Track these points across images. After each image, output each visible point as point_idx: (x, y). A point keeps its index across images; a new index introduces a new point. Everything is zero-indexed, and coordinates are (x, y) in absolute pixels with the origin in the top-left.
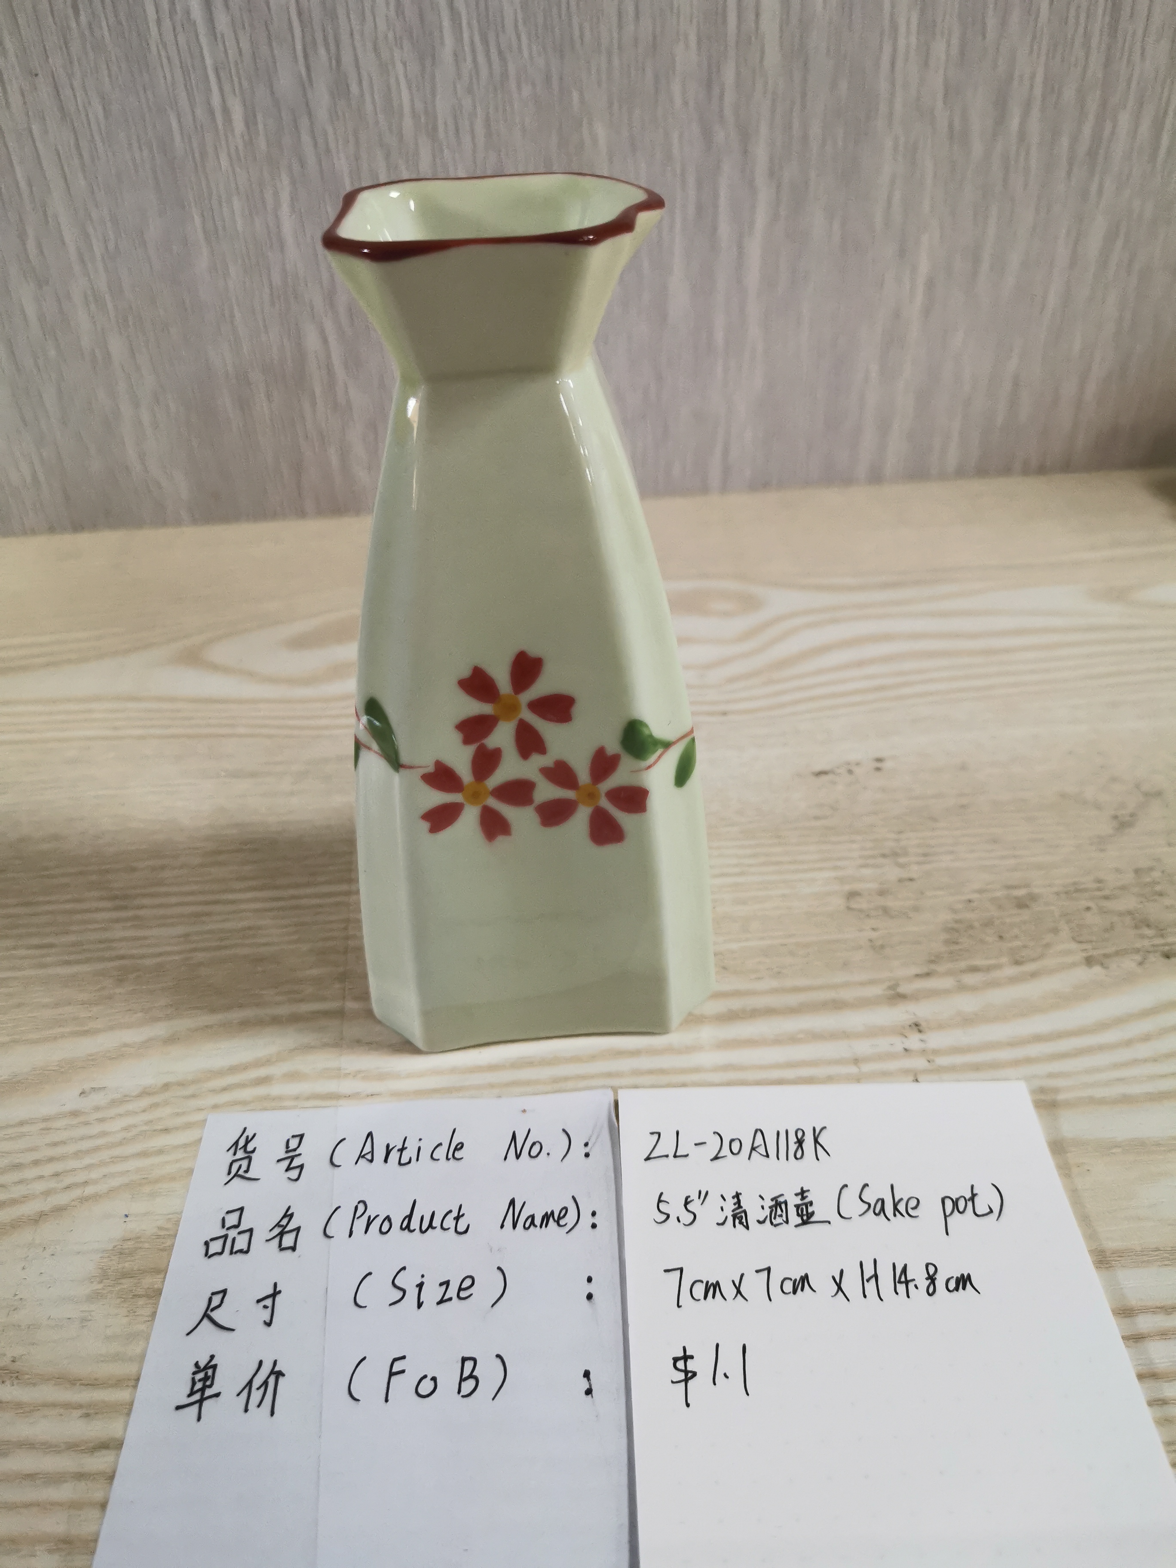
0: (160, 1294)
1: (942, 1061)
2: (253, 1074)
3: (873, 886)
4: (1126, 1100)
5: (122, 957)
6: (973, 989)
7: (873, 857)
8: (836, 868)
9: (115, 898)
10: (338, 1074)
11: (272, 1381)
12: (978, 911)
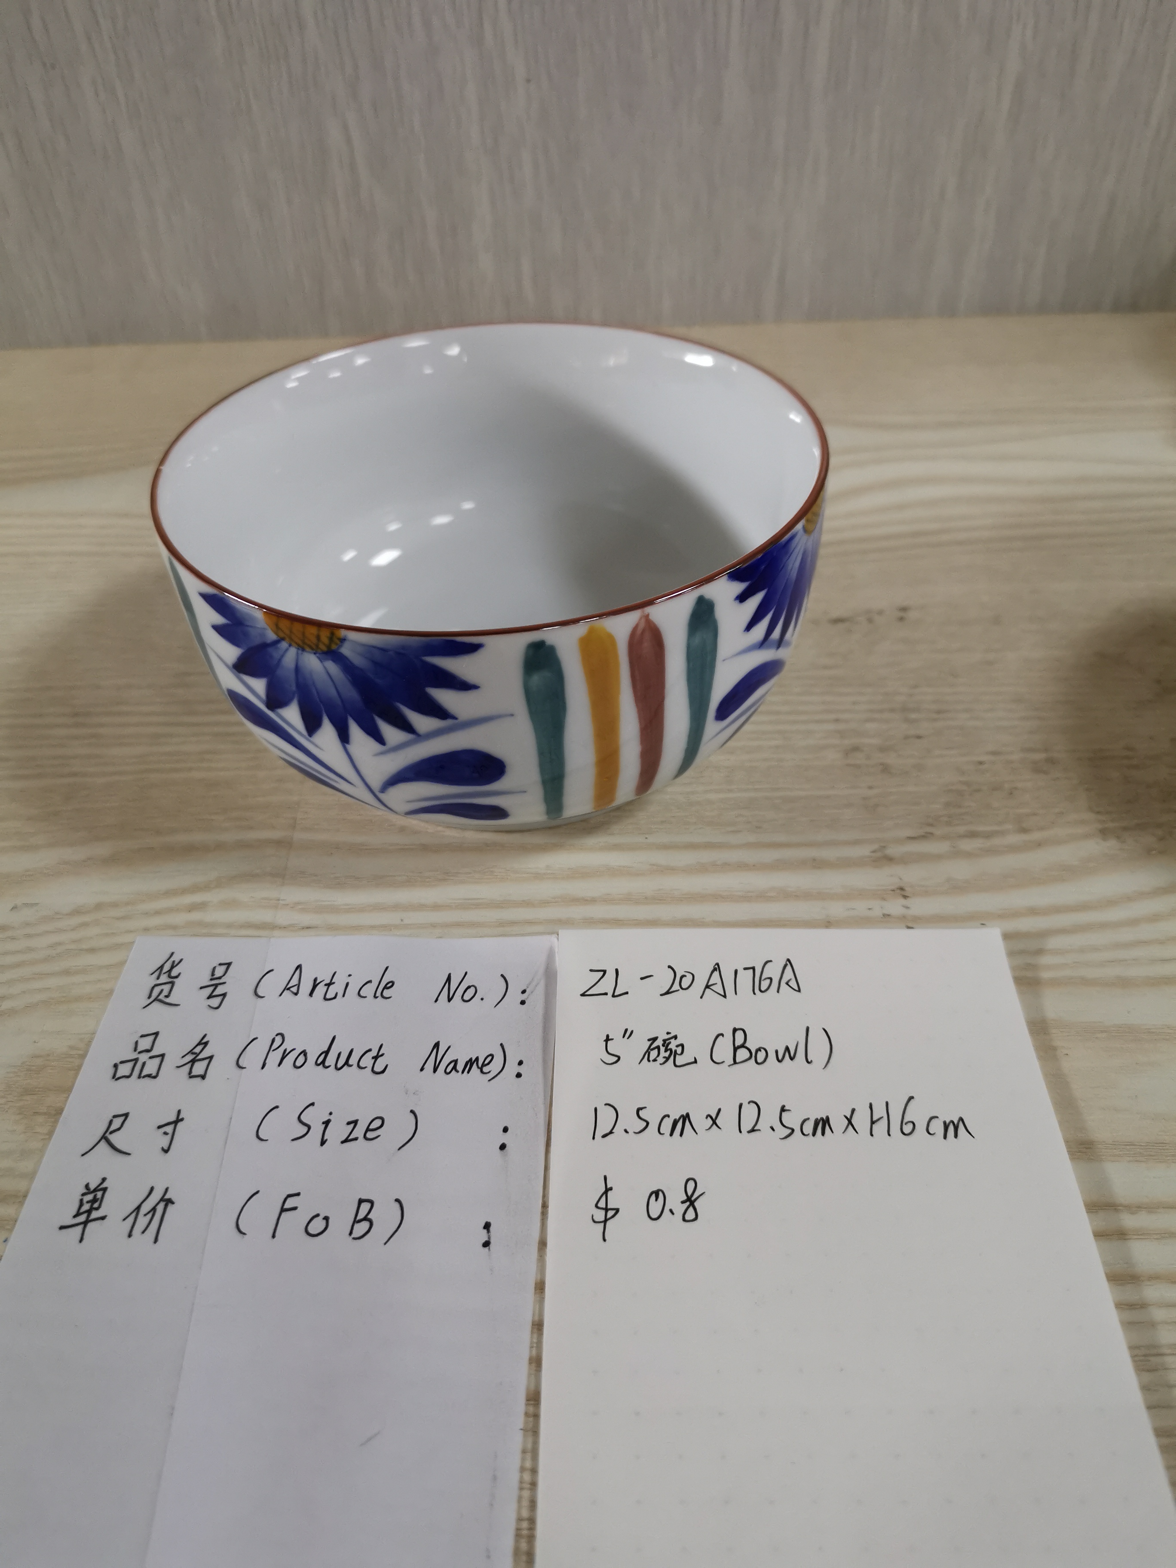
0: (61, 1114)
2: (188, 899)
3: (875, 741)
4: (1124, 983)
5: (75, 774)
6: (968, 855)
7: (881, 711)
8: (837, 721)
9: (76, 715)
10: (277, 904)
11: (160, 1207)
12: (988, 775)
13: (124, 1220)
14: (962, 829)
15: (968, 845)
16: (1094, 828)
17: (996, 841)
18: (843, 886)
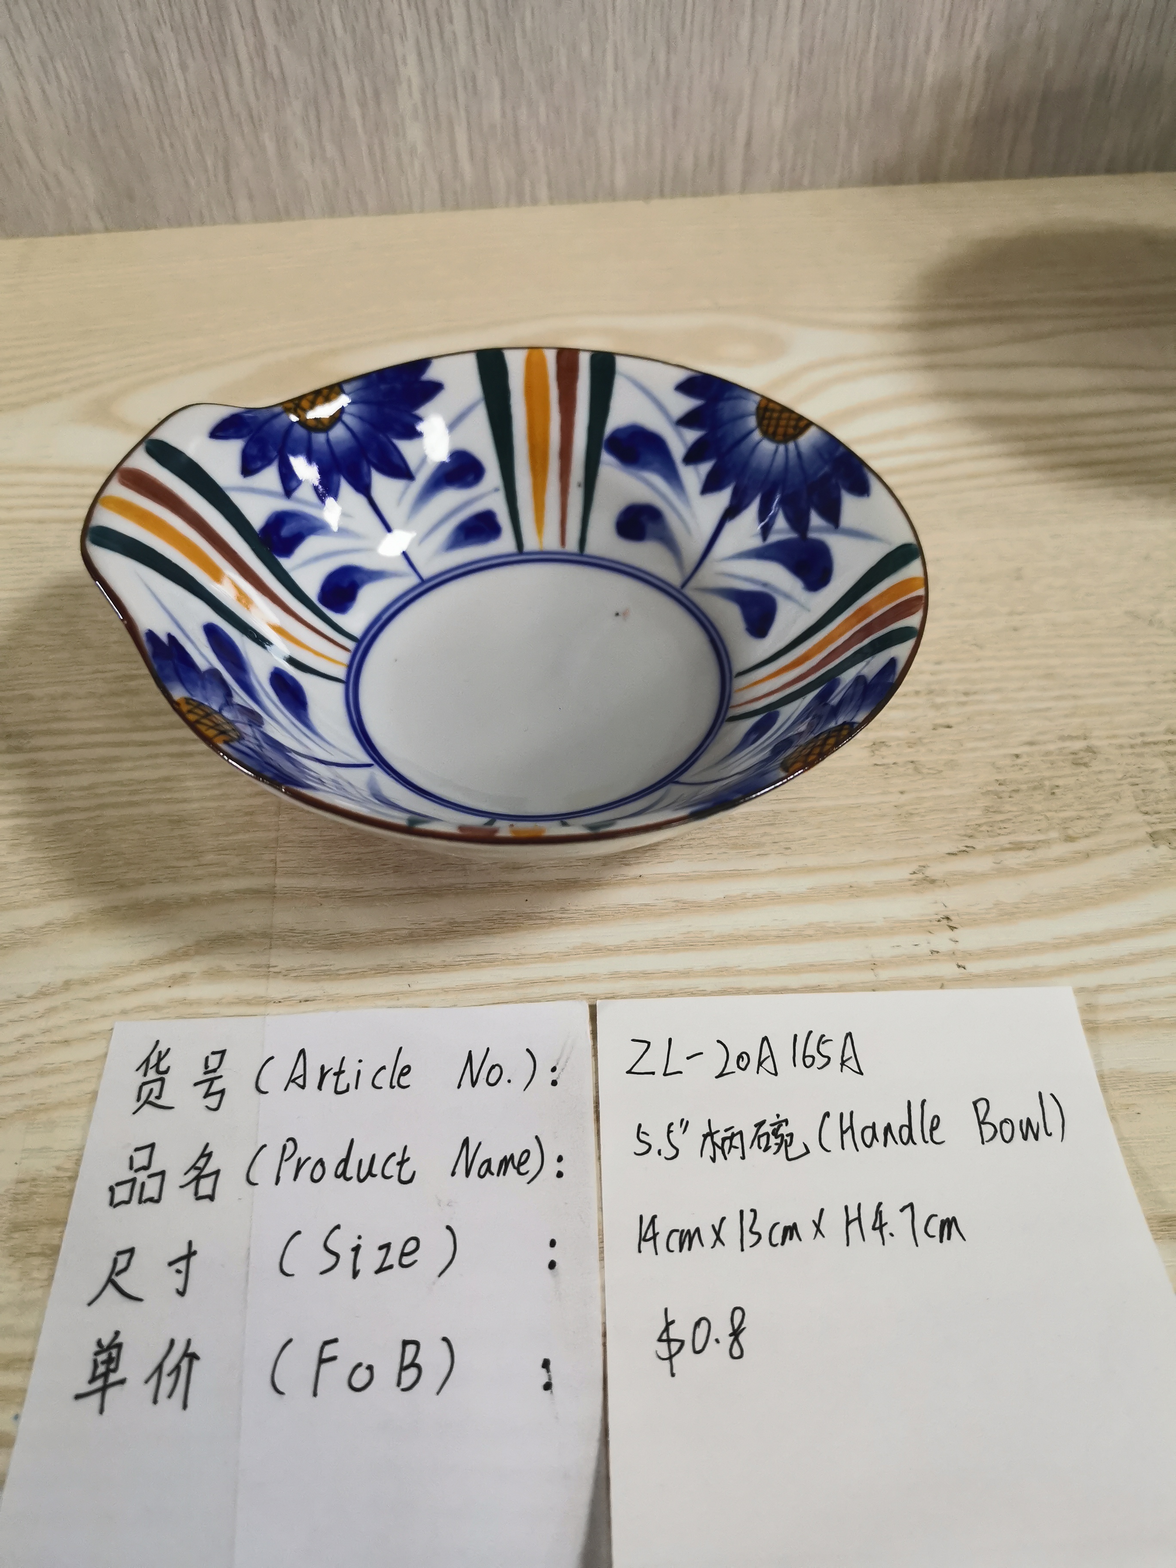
0: (58, 1253)
1: (973, 967)
2: (167, 971)
9: (9, 736)
10: (268, 973)
11: (184, 1365)
12: (1026, 770)
13: (147, 1380)
14: (1004, 841)
15: (1013, 860)
16: (1142, 832)
17: (1041, 853)
18: (885, 918)
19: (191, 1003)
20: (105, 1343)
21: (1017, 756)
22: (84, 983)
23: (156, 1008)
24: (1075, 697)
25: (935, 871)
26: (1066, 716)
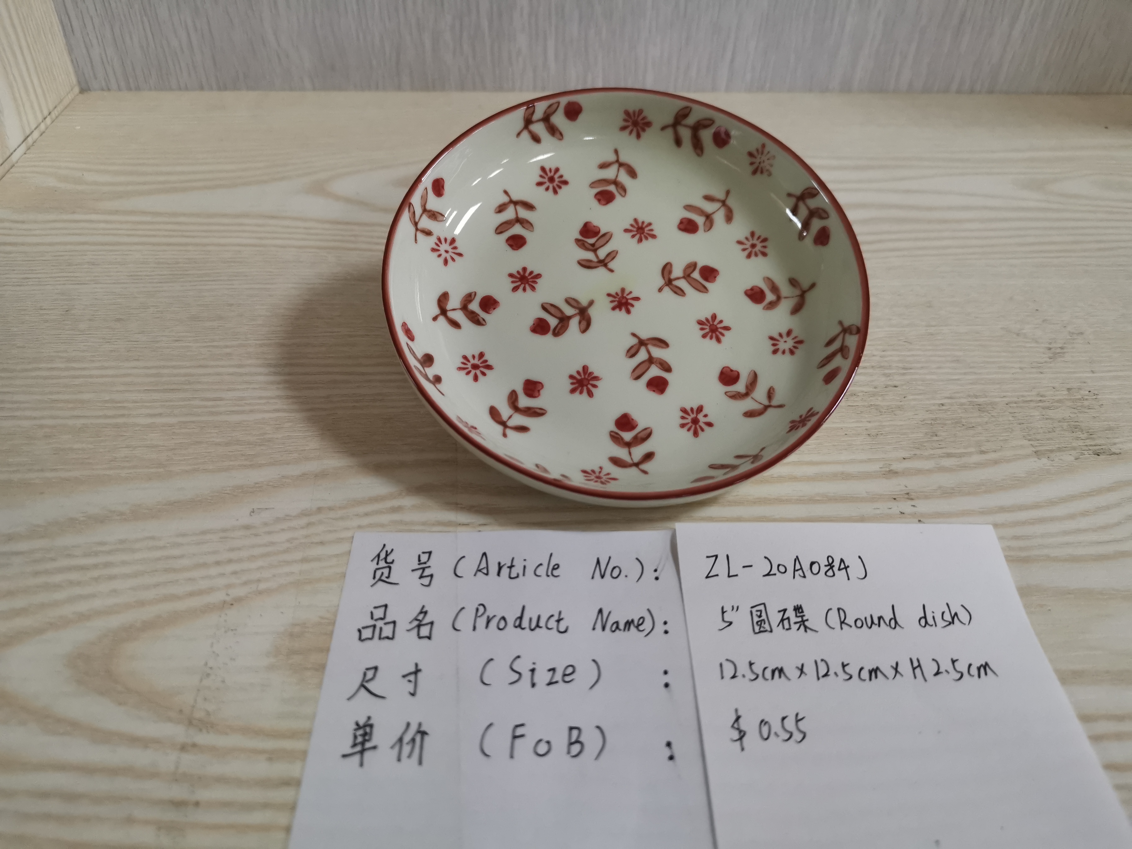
0: (325, 669)
2: (388, 504)
6: (949, 469)
11: (418, 738)
12: (949, 413)
13: (392, 747)
14: (939, 452)
15: (947, 462)
16: (1030, 450)
18: (866, 492)
19: (406, 524)
20: (361, 723)
21: (943, 405)
22: (331, 509)
23: (382, 526)
24: (975, 373)
25: (896, 466)
26: (971, 384)
